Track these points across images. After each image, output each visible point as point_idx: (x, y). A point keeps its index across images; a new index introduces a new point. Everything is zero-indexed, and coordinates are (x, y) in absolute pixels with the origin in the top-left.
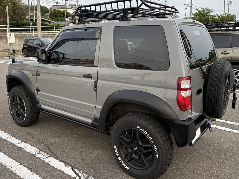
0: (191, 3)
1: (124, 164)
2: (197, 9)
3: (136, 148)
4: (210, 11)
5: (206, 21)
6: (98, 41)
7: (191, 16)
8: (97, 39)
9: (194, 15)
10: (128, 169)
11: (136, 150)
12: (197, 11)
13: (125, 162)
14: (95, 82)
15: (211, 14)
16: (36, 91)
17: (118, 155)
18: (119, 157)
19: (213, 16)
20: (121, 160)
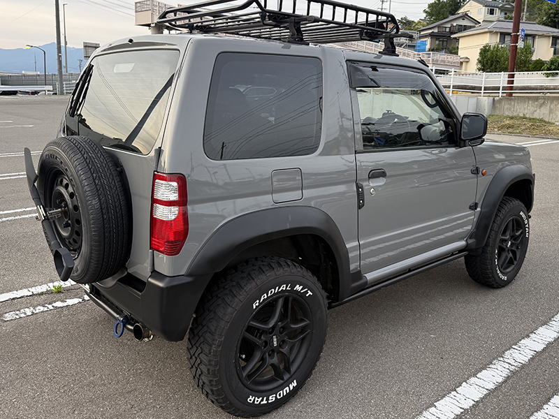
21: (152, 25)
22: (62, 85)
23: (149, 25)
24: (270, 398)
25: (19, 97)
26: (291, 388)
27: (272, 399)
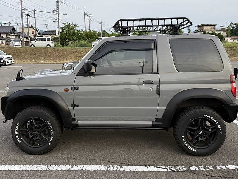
0: (59, 17)
1: (191, 148)
2: (64, 24)
3: (201, 132)
4: (76, 26)
5: (73, 35)
6: (155, 51)
7: (59, 30)
8: (152, 49)
9: (61, 28)
10: (195, 151)
11: (201, 134)
12: (64, 25)
13: (192, 147)
14: (157, 87)
15: (77, 28)
16: (70, 108)
17: (186, 143)
18: (187, 144)
19: (79, 31)
20: (188, 146)
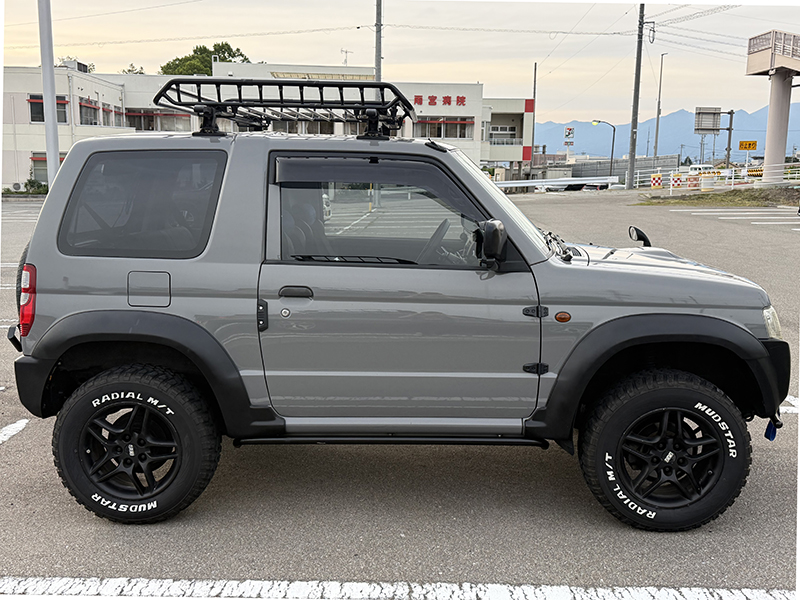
21: (771, 73)
22: (632, 174)
23: (766, 73)
24: (121, 506)
25: (585, 193)
26: (149, 508)
27: (123, 508)
